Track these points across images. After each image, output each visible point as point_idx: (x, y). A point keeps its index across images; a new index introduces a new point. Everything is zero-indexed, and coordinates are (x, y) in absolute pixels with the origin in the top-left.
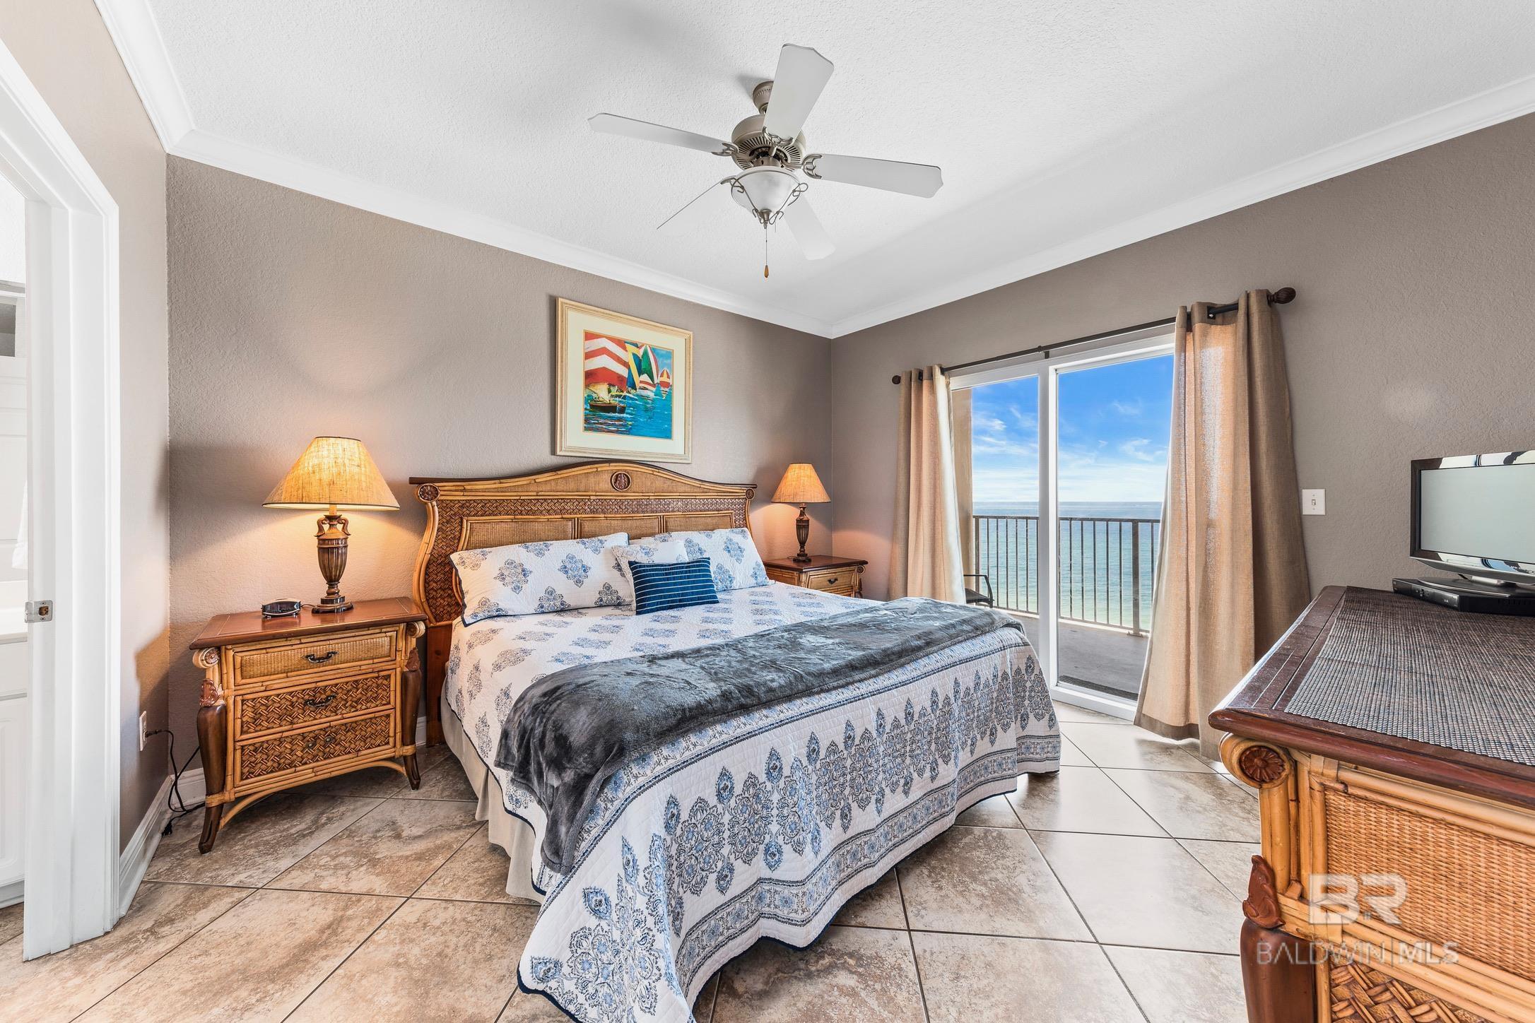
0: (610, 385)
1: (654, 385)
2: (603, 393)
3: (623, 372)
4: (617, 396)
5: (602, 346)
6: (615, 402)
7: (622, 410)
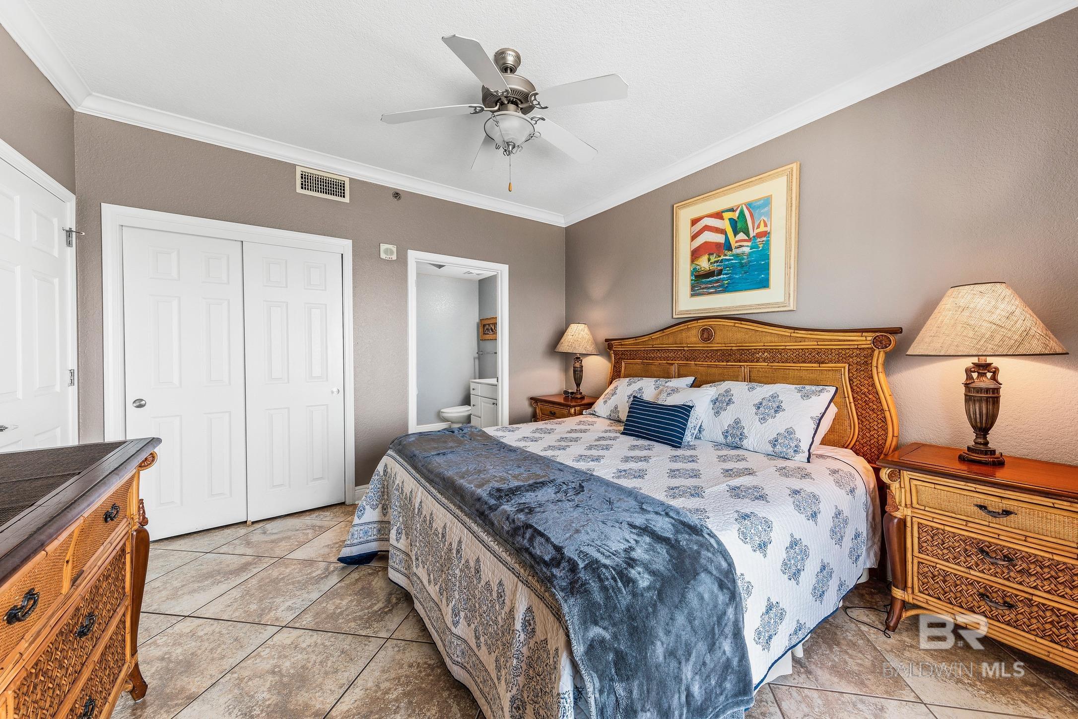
0: (709, 255)
1: (750, 240)
2: (704, 263)
3: (720, 238)
4: (715, 262)
5: (703, 225)
6: (714, 267)
7: (720, 272)
